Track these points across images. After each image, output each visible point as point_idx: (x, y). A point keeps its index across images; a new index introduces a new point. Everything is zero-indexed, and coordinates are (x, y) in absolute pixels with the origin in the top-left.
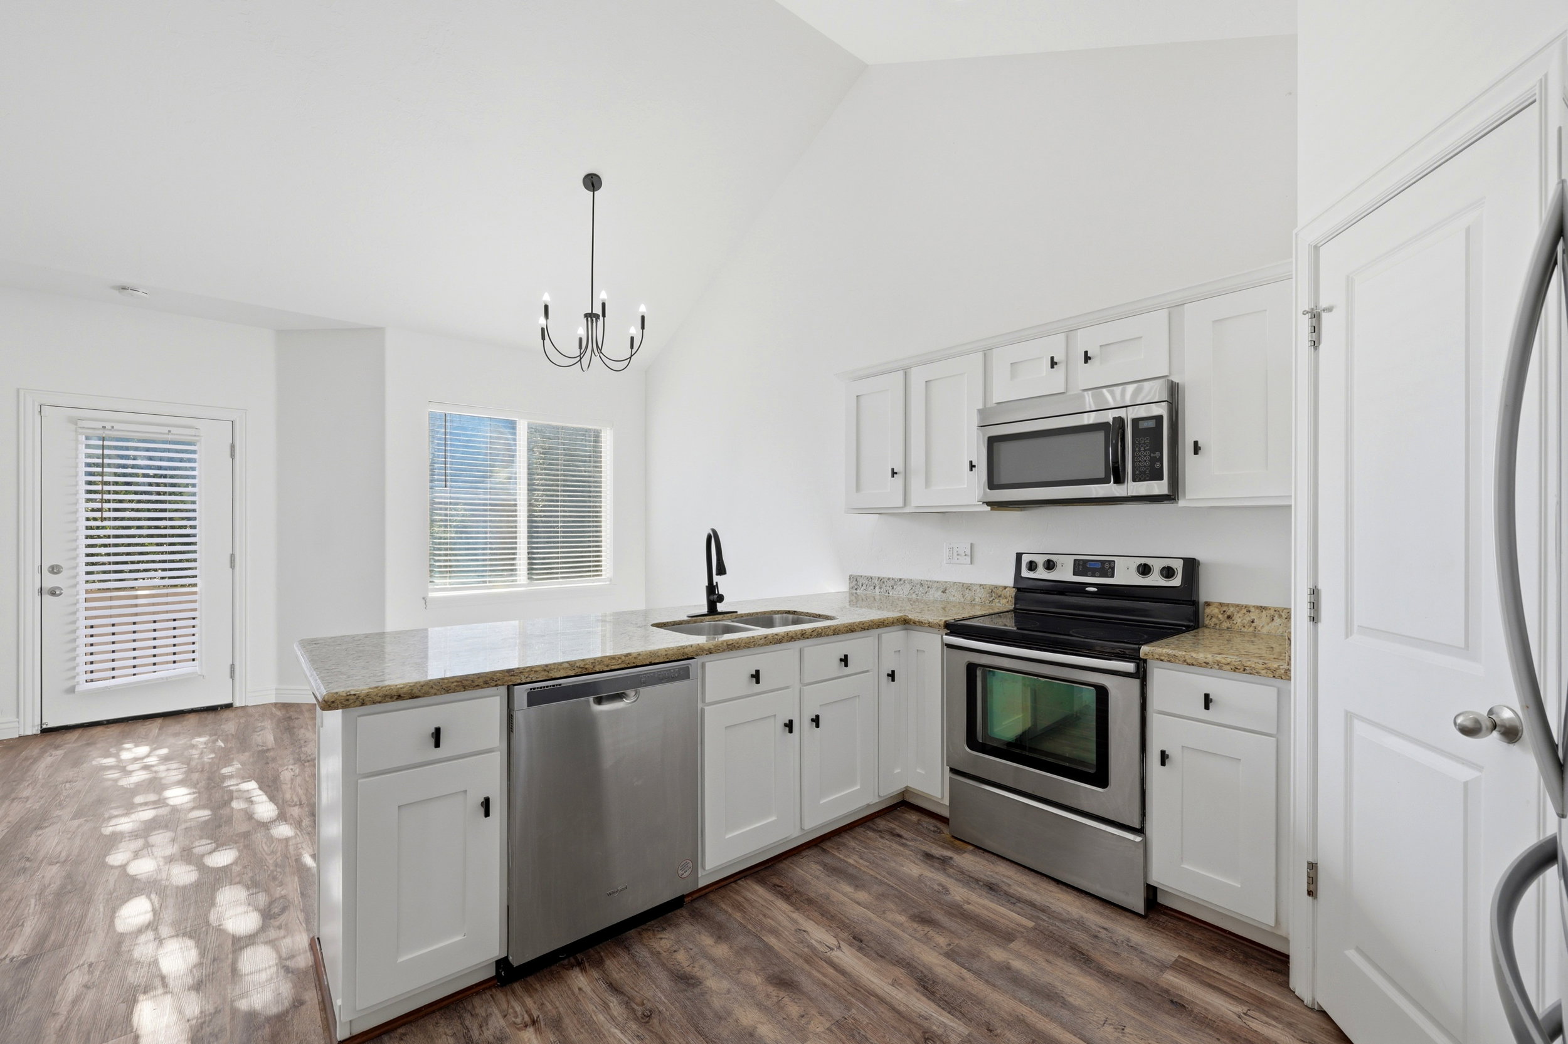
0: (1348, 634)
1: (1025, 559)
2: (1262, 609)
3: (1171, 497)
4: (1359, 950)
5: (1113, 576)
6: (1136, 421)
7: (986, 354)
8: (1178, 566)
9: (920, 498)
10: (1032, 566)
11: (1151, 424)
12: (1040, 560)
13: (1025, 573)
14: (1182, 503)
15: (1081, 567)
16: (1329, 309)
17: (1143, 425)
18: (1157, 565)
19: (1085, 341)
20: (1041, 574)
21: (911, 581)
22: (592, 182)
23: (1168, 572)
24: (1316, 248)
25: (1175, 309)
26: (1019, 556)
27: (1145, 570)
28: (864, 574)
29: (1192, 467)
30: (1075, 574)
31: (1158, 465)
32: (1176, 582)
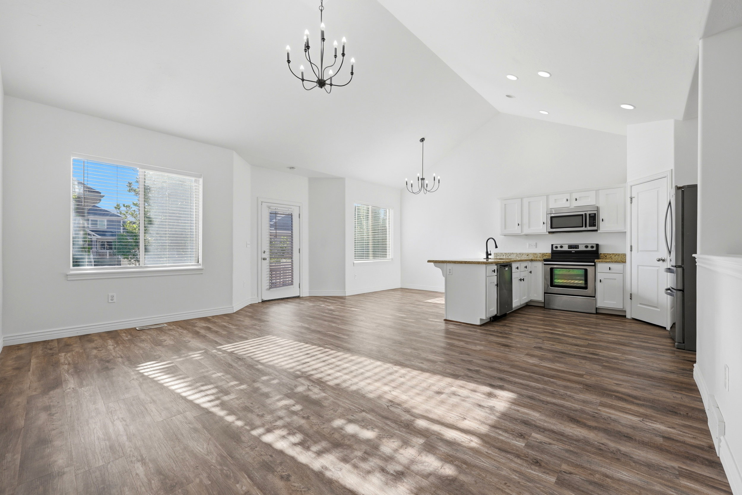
0: (638, 252)
1: (554, 246)
2: (613, 254)
3: (596, 230)
4: (640, 304)
5: (578, 248)
6: (590, 214)
7: (547, 196)
8: (595, 246)
9: (526, 231)
10: (557, 247)
11: (593, 215)
12: (559, 246)
13: (554, 249)
14: (599, 231)
15: (570, 247)
16: (634, 197)
17: (591, 215)
18: (590, 246)
19: (575, 196)
20: (559, 249)
21: (516, 253)
22: (422, 140)
23: (592, 247)
24: (631, 186)
25: (597, 191)
26: (552, 245)
27: (587, 247)
28: (499, 252)
29: (602, 224)
30: (569, 248)
31: (595, 224)
32: (594, 249)
